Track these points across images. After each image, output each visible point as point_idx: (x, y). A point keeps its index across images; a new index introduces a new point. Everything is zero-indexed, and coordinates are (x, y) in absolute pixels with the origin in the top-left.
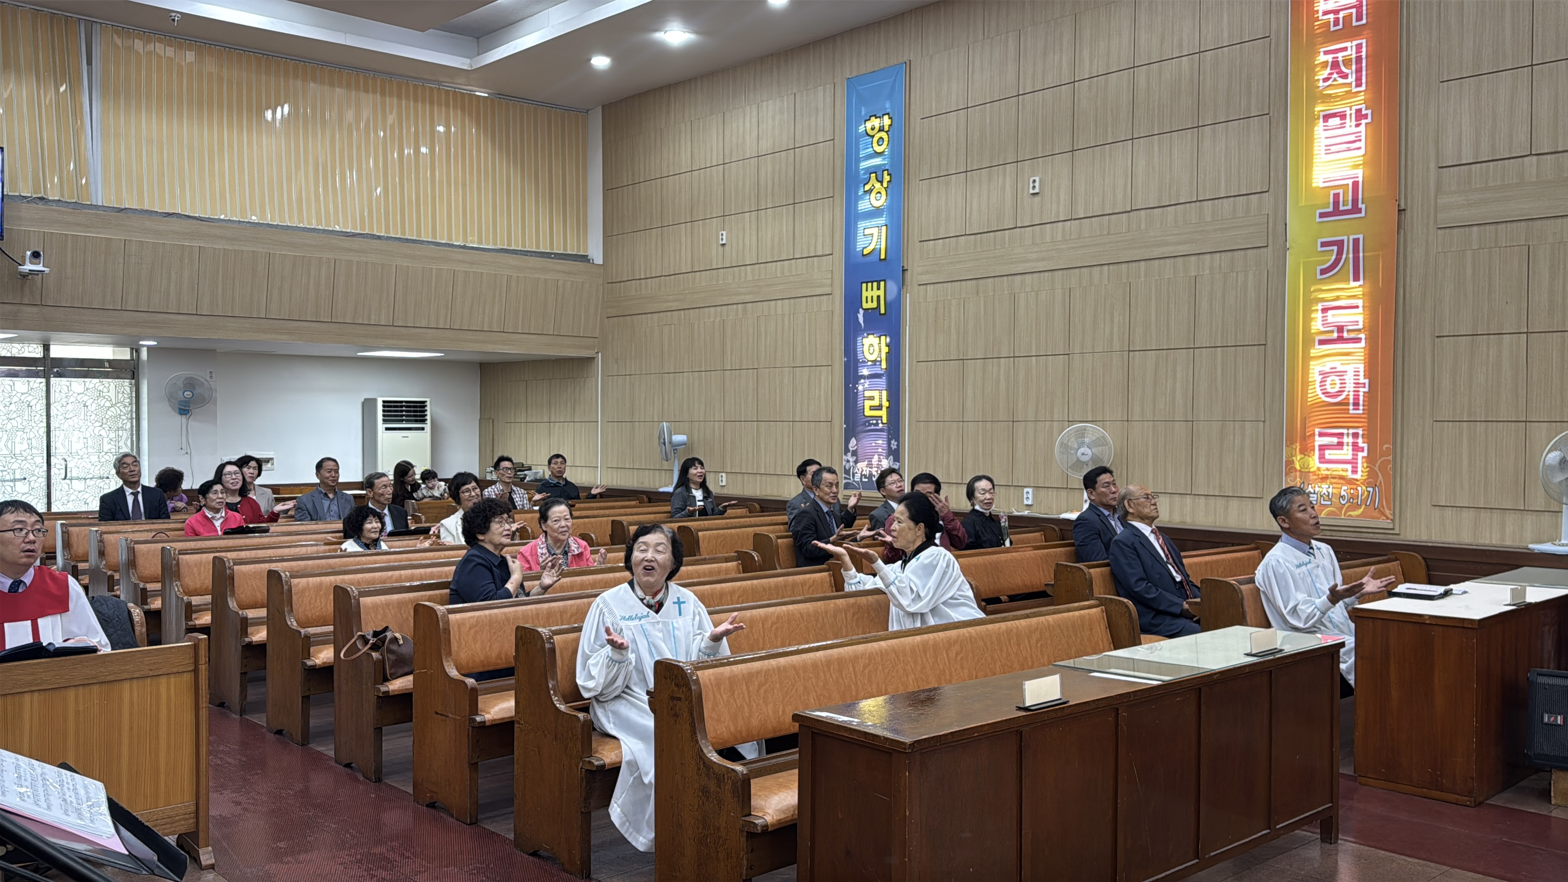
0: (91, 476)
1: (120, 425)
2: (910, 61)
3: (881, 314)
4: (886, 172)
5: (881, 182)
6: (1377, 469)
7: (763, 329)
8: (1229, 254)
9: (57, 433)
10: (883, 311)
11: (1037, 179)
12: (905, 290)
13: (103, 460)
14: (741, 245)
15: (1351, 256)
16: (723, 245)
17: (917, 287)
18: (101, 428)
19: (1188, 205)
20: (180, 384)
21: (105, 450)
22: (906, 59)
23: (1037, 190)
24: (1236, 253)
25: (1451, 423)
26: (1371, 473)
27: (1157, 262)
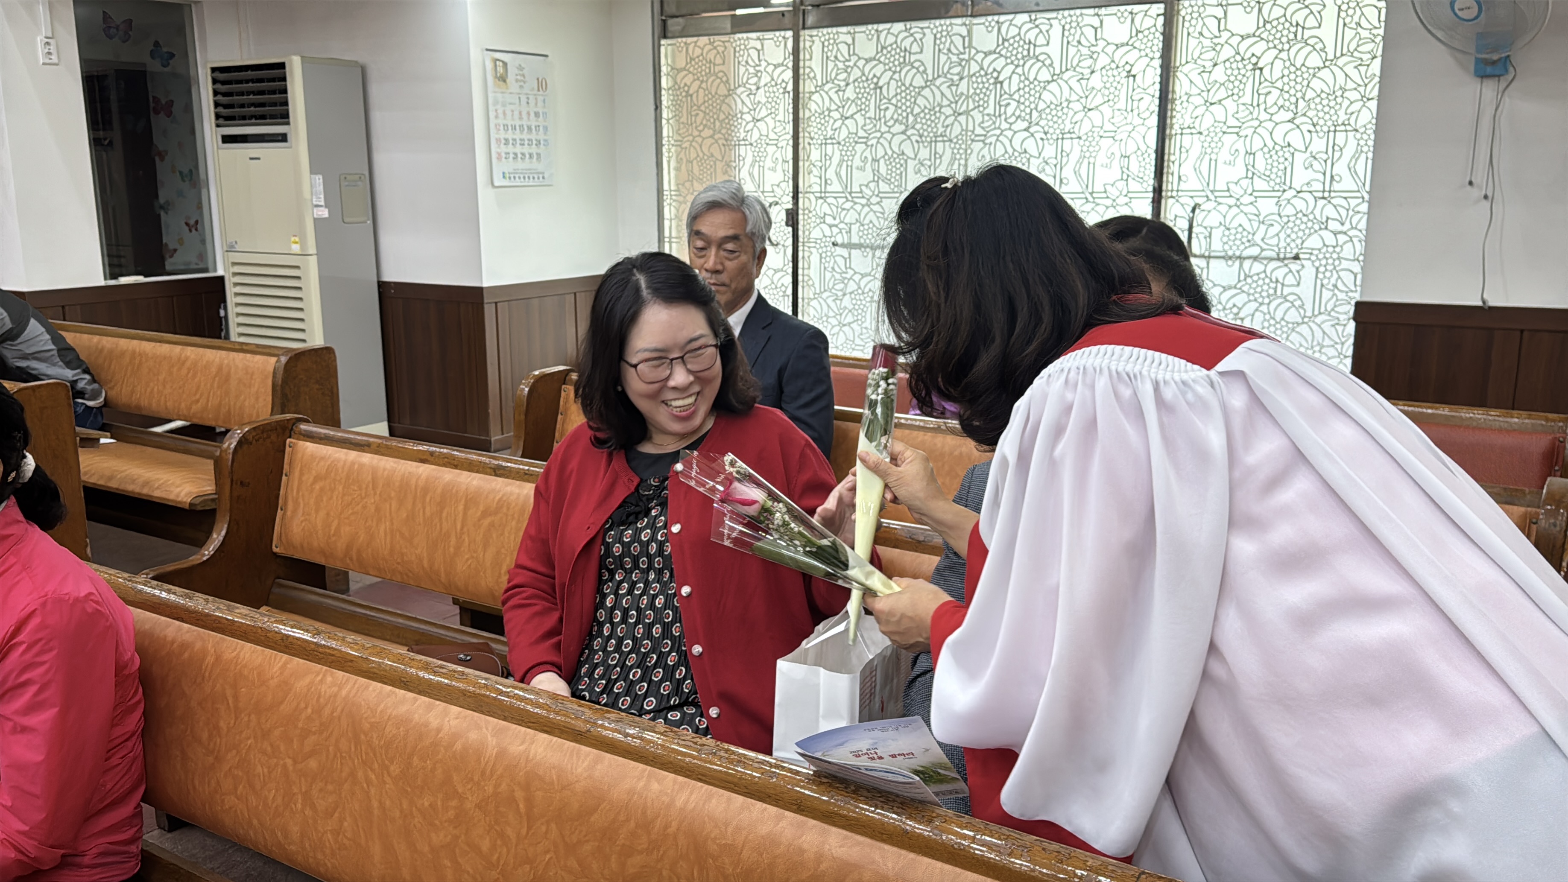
0: (1255, 251)
1: (1343, 117)
9: (1187, 140)
13: (1289, 210)
18: (1290, 126)
21: (1297, 185)
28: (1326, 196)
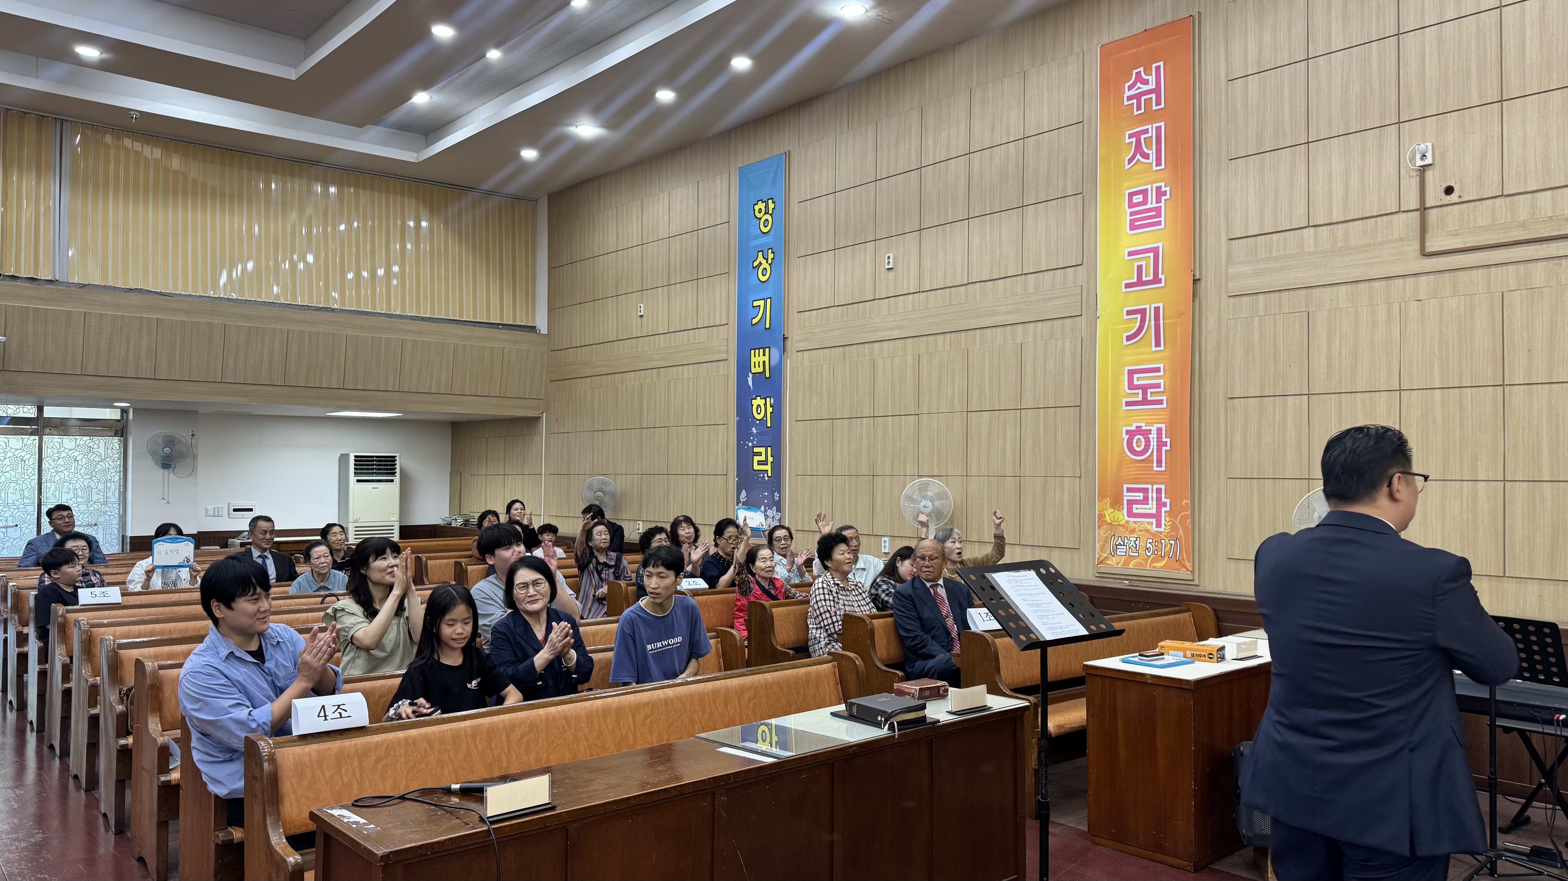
1: (109, 478)
2: (789, 151)
3: (766, 378)
4: (770, 251)
5: (767, 260)
6: (1178, 523)
7: (672, 391)
8: (1049, 323)
9: (49, 485)
10: (768, 375)
11: (891, 255)
12: (785, 356)
13: (92, 509)
14: (655, 316)
15: (1153, 323)
16: (641, 316)
17: (796, 353)
18: (90, 481)
19: (1014, 278)
20: (160, 440)
21: (94, 500)
22: (786, 150)
23: (891, 266)
24: (1055, 322)
25: (1242, 480)
26: (1174, 527)
27: (989, 330)
28: (105, 503)
